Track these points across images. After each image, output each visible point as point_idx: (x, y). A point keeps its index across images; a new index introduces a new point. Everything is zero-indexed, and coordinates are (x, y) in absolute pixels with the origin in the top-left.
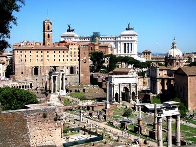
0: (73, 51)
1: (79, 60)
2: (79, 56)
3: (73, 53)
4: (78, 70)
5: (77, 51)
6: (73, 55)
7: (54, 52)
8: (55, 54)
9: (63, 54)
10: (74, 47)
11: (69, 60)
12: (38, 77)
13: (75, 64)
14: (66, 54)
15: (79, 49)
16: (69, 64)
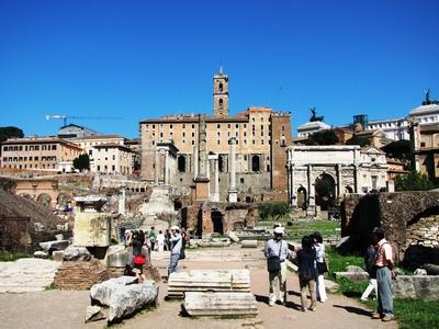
0: (258, 124)
1: (270, 142)
2: (270, 134)
3: (258, 127)
4: (269, 163)
5: (266, 123)
6: (258, 133)
7: (219, 127)
8: (219, 130)
9: (237, 130)
10: (260, 115)
11: (249, 142)
12: (183, 176)
13: (263, 149)
14: (242, 129)
15: (270, 120)
16: (250, 150)
